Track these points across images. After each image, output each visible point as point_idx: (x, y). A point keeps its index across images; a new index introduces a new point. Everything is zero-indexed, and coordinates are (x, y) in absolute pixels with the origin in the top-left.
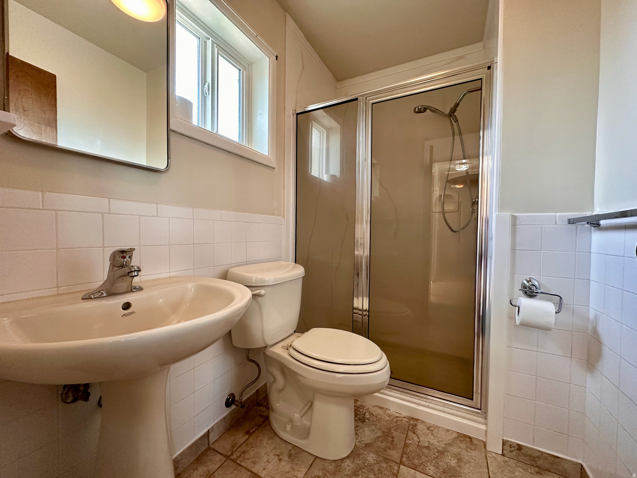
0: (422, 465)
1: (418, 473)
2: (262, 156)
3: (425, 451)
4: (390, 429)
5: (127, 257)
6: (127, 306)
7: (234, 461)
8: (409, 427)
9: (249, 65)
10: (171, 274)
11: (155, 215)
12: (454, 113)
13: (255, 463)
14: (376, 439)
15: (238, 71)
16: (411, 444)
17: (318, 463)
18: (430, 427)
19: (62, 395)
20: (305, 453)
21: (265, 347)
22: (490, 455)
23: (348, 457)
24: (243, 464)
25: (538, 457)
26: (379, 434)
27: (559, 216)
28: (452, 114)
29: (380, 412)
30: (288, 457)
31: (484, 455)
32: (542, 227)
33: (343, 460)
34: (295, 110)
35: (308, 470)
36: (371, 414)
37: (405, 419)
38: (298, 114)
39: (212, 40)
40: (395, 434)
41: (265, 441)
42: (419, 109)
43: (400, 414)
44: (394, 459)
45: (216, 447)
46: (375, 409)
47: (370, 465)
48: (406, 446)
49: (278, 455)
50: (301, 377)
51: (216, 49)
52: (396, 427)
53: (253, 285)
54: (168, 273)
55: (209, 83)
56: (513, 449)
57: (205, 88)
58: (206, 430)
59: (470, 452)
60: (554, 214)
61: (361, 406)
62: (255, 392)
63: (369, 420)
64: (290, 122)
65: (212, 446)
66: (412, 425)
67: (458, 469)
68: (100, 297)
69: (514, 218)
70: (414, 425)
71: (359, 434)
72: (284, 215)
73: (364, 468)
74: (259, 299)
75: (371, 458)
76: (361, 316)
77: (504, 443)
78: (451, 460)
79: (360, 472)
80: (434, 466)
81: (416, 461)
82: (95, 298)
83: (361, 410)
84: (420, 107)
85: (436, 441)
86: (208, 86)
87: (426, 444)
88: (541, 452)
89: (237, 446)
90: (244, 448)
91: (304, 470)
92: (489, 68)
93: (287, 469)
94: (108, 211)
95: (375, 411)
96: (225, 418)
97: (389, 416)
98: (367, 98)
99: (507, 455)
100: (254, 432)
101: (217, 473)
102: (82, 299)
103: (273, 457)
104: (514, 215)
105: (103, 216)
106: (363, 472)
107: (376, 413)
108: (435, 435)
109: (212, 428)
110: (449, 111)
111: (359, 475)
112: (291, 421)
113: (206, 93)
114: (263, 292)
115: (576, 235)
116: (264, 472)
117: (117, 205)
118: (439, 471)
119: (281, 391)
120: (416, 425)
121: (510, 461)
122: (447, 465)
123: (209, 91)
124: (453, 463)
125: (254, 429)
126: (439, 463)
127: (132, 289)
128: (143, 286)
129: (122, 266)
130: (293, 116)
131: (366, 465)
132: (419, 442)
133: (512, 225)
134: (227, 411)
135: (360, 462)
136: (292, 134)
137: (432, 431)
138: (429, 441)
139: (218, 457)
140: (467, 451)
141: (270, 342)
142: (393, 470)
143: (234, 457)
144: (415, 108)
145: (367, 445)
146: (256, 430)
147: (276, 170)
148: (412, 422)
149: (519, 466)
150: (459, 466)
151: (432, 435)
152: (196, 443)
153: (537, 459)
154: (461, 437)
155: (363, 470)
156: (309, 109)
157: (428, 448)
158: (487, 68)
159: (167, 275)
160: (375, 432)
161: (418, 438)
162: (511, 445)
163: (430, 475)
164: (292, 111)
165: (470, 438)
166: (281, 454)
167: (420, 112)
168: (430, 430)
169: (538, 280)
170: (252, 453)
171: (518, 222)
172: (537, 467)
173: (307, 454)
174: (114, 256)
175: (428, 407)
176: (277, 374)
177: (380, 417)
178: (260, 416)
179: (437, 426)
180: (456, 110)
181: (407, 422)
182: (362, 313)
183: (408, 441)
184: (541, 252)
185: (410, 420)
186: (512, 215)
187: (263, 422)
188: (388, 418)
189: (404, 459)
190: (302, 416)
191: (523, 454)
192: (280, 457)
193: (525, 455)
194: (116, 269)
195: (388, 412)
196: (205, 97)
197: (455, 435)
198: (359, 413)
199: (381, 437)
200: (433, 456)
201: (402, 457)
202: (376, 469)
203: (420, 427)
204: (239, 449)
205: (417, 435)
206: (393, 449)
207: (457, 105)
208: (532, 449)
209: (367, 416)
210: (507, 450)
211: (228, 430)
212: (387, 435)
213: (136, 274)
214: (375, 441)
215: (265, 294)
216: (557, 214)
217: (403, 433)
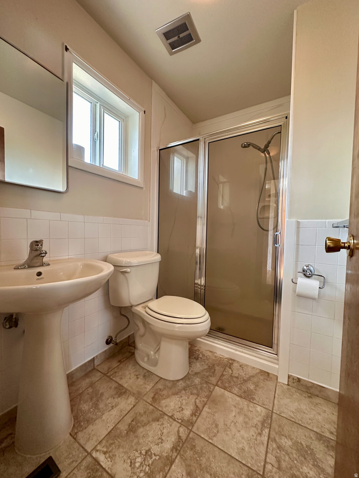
0: (230, 387)
1: (226, 391)
2: (134, 180)
3: (235, 379)
4: (214, 365)
5: (40, 245)
6: (39, 274)
7: (109, 377)
8: (228, 364)
9: (126, 118)
10: (70, 257)
11: (59, 219)
12: (267, 148)
13: (121, 378)
14: (203, 370)
15: (118, 122)
16: (227, 375)
17: (162, 381)
18: (242, 365)
19: (3, 323)
20: (154, 376)
21: (131, 306)
22: (279, 385)
23: (182, 379)
24: (114, 379)
25: (311, 387)
26: (206, 367)
27: (328, 222)
28: (266, 149)
29: (210, 354)
30: (143, 377)
31: (275, 384)
32: (317, 229)
33: (178, 381)
34: (159, 147)
35: (155, 385)
36: (203, 355)
37: (226, 359)
38: (160, 150)
39: (100, 104)
40: (217, 368)
41: (130, 366)
42: (244, 145)
43: (223, 356)
44: (212, 383)
45: (99, 368)
46: (207, 352)
47: (195, 385)
48: (222, 375)
49: (137, 376)
50: (152, 326)
51: (102, 110)
52: (218, 364)
53: (123, 265)
54: (68, 256)
55: (98, 133)
56: (295, 381)
57: (95, 136)
58: (92, 357)
59: (266, 382)
60: (325, 220)
61: (198, 350)
62: (127, 337)
63: (201, 358)
64: (155, 155)
65: (96, 368)
66: (230, 363)
67: (254, 391)
68: (24, 268)
69: (298, 223)
70: (231, 363)
71: (193, 367)
72: (150, 220)
73: (191, 386)
74: (127, 275)
75: (197, 381)
76: (200, 289)
77: (289, 377)
78: (251, 386)
79: (188, 388)
80: (239, 388)
81: (227, 385)
82: (21, 269)
83: (197, 352)
84: (245, 144)
85: (244, 374)
86: (97, 134)
87: (237, 375)
88: (313, 383)
89: (112, 369)
90: (116, 370)
91: (152, 385)
92: (286, 118)
93: (141, 383)
94: (30, 217)
95: (207, 353)
96: (105, 351)
97: (216, 357)
98: (206, 139)
99: (291, 385)
100: (124, 361)
101: (97, 383)
102: (14, 269)
103: (134, 376)
104: (298, 221)
105: (27, 220)
106: (190, 389)
107: (207, 355)
108: (244, 370)
109: (97, 356)
110: (264, 147)
111: (187, 390)
112: (148, 356)
113: (96, 139)
114: (128, 270)
115: (339, 235)
116: (126, 384)
117: (35, 214)
118: (241, 391)
119: (143, 336)
120: (232, 364)
121: (292, 389)
122: (247, 389)
123: (97, 137)
124: (252, 387)
125: (124, 360)
126: (243, 387)
127: (42, 265)
128: (50, 263)
129: (37, 250)
130: (157, 151)
131: (193, 384)
132: (232, 374)
133: (297, 228)
134: (107, 347)
135: (189, 383)
136: (156, 163)
137: (243, 367)
138: (239, 374)
139: (99, 374)
140: (264, 381)
141: (134, 303)
142: (210, 389)
143: (109, 374)
144: (242, 144)
145: (196, 374)
146: (125, 360)
147: (144, 189)
148: (230, 362)
149: (298, 392)
150: (255, 390)
151: (242, 370)
152: (85, 365)
153: (310, 388)
154: (262, 372)
155: (190, 387)
156: (170, 146)
157: (237, 378)
158: (285, 118)
159: (67, 257)
160: (203, 366)
161: (232, 371)
162: (293, 378)
163: (234, 393)
164: (156, 148)
165: (268, 373)
166: (139, 375)
167: (245, 147)
168: (242, 367)
169: (313, 266)
170: (120, 373)
171: (301, 226)
172: (310, 393)
173: (156, 376)
174: (32, 244)
175: (242, 352)
176: (140, 325)
177: (209, 357)
178: (129, 352)
179: (247, 365)
180: (269, 146)
181: (227, 361)
182: (201, 287)
183: (225, 373)
184: (316, 247)
185: (229, 360)
186: (297, 221)
187: (131, 356)
188: (214, 358)
189: (219, 383)
190: (155, 353)
191: (301, 384)
192: (138, 376)
193: (302, 385)
194: (33, 252)
195: (216, 354)
196: (95, 141)
197: (258, 371)
198: (195, 354)
199: (207, 369)
200: (239, 382)
201: (218, 381)
202: (199, 387)
203: (235, 364)
204: (113, 371)
205: (231, 369)
206: (214, 376)
207: (269, 142)
208: (308, 381)
209: (201, 356)
210: (291, 382)
211: (108, 359)
212: (211, 368)
213: (44, 255)
214: (202, 371)
215: (130, 271)
216: (327, 221)
217: (223, 368)
